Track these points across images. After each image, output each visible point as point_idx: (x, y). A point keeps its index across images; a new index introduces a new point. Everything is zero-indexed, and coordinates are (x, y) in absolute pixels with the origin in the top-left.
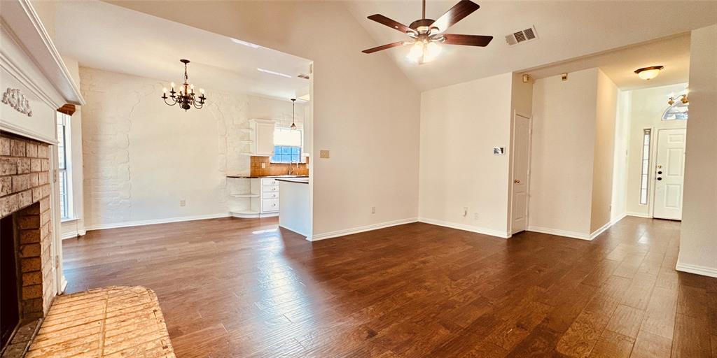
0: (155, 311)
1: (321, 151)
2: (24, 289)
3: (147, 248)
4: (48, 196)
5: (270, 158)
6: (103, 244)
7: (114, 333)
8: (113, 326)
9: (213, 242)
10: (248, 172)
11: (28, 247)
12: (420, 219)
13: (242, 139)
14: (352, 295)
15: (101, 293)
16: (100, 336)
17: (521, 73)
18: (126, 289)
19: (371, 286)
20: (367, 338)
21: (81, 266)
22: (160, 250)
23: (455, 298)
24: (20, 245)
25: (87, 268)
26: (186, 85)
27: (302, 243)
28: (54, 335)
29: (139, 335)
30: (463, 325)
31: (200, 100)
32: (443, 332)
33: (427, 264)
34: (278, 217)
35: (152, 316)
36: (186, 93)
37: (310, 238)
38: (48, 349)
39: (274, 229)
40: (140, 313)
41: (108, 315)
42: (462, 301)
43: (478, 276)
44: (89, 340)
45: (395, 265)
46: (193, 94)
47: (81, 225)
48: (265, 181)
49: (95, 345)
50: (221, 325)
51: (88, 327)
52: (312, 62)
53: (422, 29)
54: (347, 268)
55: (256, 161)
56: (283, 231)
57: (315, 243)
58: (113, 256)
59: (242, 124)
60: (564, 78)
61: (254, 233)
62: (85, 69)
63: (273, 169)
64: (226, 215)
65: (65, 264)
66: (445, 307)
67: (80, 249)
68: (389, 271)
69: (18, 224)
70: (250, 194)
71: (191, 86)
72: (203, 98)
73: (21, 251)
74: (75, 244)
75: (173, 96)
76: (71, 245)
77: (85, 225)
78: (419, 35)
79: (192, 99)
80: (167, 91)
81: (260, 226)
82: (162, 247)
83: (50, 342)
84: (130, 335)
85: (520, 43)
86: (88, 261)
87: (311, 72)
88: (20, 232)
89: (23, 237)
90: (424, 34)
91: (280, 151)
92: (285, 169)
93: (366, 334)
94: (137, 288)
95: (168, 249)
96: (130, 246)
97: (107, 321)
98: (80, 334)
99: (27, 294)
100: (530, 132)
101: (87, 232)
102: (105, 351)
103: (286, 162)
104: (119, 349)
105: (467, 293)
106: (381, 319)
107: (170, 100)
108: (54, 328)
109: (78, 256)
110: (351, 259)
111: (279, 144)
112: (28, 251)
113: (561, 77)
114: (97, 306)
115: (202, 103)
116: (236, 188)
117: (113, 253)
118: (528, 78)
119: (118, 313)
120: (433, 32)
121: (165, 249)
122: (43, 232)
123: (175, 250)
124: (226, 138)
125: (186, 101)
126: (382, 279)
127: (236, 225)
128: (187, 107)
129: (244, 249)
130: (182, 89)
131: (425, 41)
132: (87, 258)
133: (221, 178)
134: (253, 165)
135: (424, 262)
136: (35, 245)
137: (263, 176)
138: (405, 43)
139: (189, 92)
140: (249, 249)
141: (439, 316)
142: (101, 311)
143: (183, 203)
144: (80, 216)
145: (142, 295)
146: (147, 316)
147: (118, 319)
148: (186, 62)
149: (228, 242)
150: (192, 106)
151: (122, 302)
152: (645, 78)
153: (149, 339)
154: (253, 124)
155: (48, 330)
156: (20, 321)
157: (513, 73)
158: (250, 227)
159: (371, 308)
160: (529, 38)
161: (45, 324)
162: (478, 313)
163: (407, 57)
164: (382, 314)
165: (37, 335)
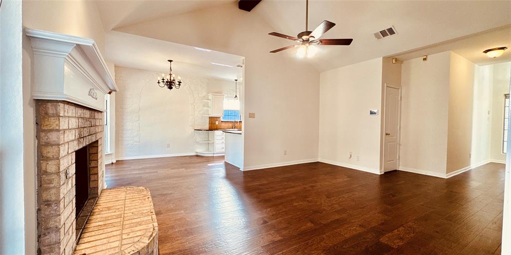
0: (148, 198)
1: (250, 114)
2: (91, 183)
3: (148, 171)
4: (101, 138)
5: (221, 118)
6: (125, 167)
7: (130, 205)
8: (129, 203)
9: (184, 169)
10: (207, 127)
11: (93, 162)
12: (320, 160)
13: (204, 106)
14: (260, 202)
15: (124, 189)
16: (123, 206)
17: (390, 57)
18: (135, 188)
19: (273, 197)
20: (262, 224)
21: (114, 178)
22: (154, 172)
23: (325, 208)
24: (90, 161)
25: (117, 180)
26: (171, 75)
27: (238, 171)
28: (103, 204)
29: (140, 207)
30: (324, 222)
31: (178, 83)
32: (309, 225)
33: (314, 188)
34: (224, 156)
35: (147, 200)
36: (170, 80)
37: (242, 169)
38: (101, 209)
39: (222, 163)
40: (141, 198)
41: (127, 198)
42: (328, 210)
43: (346, 197)
44: (118, 207)
45: (293, 187)
46: (174, 80)
47: (113, 156)
48: (218, 133)
49: (121, 209)
50: (182, 212)
51: (117, 202)
52: (244, 58)
53: (305, 37)
54: (261, 187)
55: (212, 120)
56: (227, 164)
57: (244, 172)
58: (130, 174)
59: (204, 97)
60: (425, 59)
61: (209, 165)
62: (117, 67)
63: (223, 125)
64: (194, 154)
65: (106, 177)
66: (316, 212)
67: (113, 170)
68: (287, 190)
69: (89, 151)
70: (209, 141)
71: (173, 76)
72: (180, 82)
73: (90, 164)
74: (111, 167)
75: (164, 82)
76: (109, 167)
77: (116, 157)
78: (304, 41)
79: (174, 83)
80: (160, 79)
81: (213, 161)
82: (155, 171)
83: (102, 207)
84: (136, 207)
85: (385, 37)
86: (117, 176)
87: (243, 64)
88: (90, 154)
89: (91, 157)
90: (306, 41)
91: (228, 113)
92: (231, 125)
93: (262, 222)
94: (141, 188)
95: (159, 172)
96: (139, 169)
97: (126, 201)
98: (115, 204)
99: (92, 185)
100: (399, 98)
101: (117, 161)
102: (125, 212)
103: (232, 121)
104: (132, 211)
105: (335, 206)
106: (273, 215)
107: (162, 84)
108: (103, 202)
109: (112, 174)
110: (265, 182)
111: (227, 109)
112: (93, 164)
113: (422, 58)
114: (122, 194)
115: (179, 85)
116: (200, 137)
117: (129, 172)
118: (396, 60)
119: (131, 197)
120: (311, 39)
121: (157, 172)
122: (99, 155)
123: (162, 172)
124: (194, 106)
125: (170, 84)
126: (280, 194)
127: (199, 160)
128: (170, 88)
129: (201, 174)
130: (168, 77)
131: (307, 45)
132: (116, 174)
133: (191, 130)
134: (211, 122)
135: (312, 187)
136: (95, 161)
137: (217, 129)
138: (296, 46)
139: (172, 79)
140: (205, 174)
141: (310, 217)
142: (123, 196)
143: (168, 146)
144: (113, 151)
145: (143, 190)
146: (145, 199)
147: (131, 200)
148: (171, 61)
149: (192, 170)
150: (174, 87)
151: (133, 193)
152: (493, 57)
153: (144, 209)
154: (210, 97)
155: (101, 202)
156: (89, 198)
157: (383, 58)
158: (208, 161)
159: (269, 209)
160: (391, 34)
161: (99, 200)
162: (337, 217)
163: (297, 54)
164: (275, 213)
165: (96, 203)
